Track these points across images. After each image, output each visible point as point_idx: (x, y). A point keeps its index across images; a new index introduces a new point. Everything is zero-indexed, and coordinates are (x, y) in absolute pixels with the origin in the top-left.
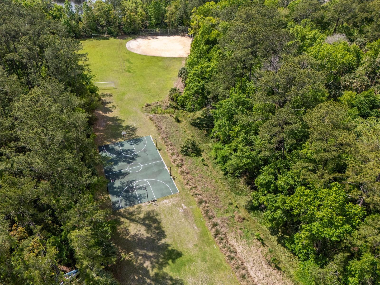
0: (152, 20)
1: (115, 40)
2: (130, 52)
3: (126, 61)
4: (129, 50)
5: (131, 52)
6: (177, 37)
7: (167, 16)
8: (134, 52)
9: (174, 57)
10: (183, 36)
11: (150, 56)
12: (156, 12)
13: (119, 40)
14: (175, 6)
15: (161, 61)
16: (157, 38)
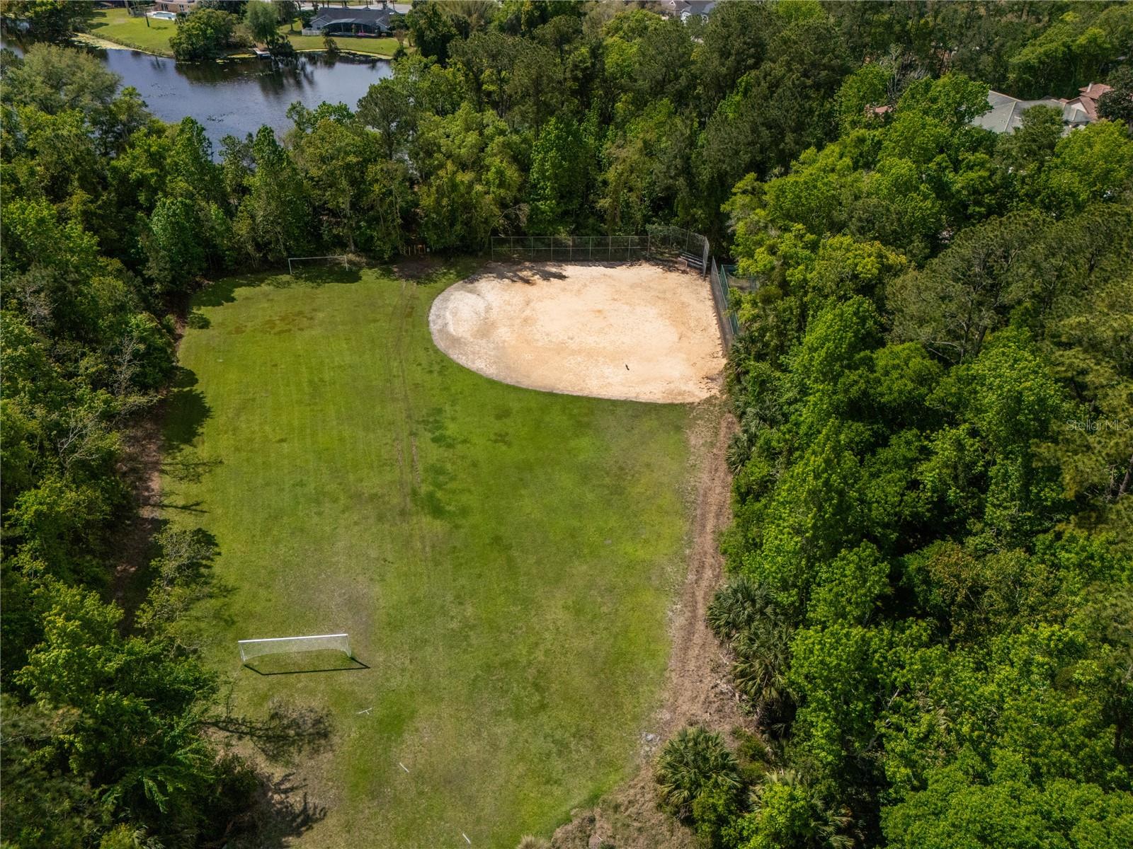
0: (545, 198)
1: (385, 282)
2: (445, 366)
3: (425, 422)
4: (441, 344)
5: (450, 360)
6: (646, 272)
7: (605, 183)
8: (463, 361)
9: (644, 398)
10: (669, 265)
11: (538, 393)
12: (561, 166)
13: (403, 283)
14: (645, 142)
15: (588, 425)
16: (561, 277)
